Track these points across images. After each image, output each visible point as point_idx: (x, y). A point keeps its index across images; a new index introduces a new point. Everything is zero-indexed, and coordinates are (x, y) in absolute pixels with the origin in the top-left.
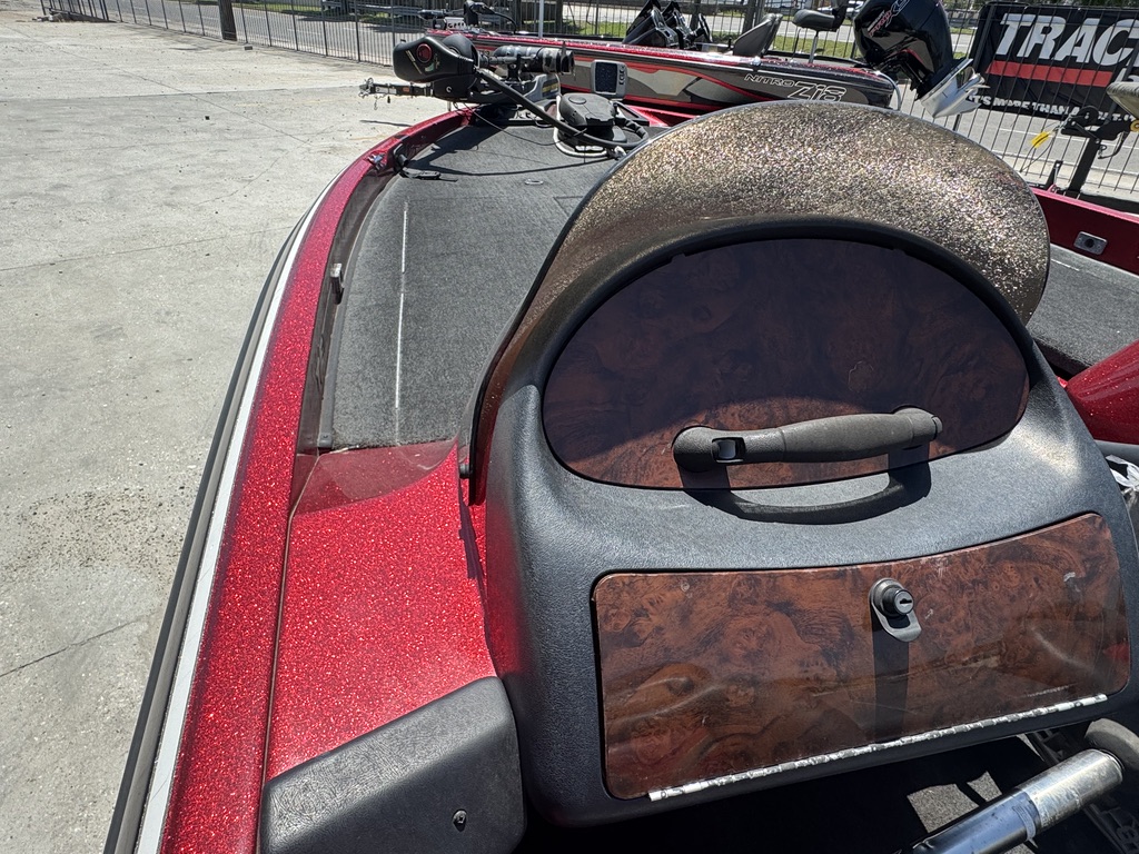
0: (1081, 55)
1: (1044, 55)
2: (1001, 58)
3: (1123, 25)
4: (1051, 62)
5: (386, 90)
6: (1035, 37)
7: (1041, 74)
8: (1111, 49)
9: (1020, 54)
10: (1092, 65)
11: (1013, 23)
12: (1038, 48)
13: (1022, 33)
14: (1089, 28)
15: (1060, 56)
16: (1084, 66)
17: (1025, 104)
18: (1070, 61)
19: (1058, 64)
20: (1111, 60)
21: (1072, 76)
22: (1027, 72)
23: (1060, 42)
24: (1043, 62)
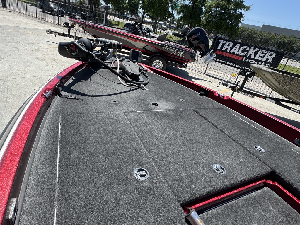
0: (236, 52)
1: (228, 51)
2: (218, 50)
3: (245, 47)
4: (229, 53)
5: (55, 33)
6: (226, 46)
7: (227, 55)
8: (242, 52)
9: (223, 50)
10: (238, 55)
11: (221, 42)
12: (227, 49)
13: (223, 45)
14: (238, 46)
15: (231, 52)
16: (236, 55)
17: (224, 62)
18: (234, 53)
19: (231, 53)
20: (242, 54)
21: (234, 57)
22: (224, 54)
23: (232, 48)
24: (228, 52)
